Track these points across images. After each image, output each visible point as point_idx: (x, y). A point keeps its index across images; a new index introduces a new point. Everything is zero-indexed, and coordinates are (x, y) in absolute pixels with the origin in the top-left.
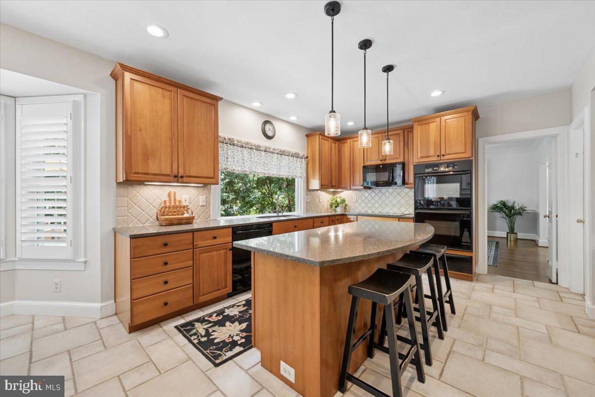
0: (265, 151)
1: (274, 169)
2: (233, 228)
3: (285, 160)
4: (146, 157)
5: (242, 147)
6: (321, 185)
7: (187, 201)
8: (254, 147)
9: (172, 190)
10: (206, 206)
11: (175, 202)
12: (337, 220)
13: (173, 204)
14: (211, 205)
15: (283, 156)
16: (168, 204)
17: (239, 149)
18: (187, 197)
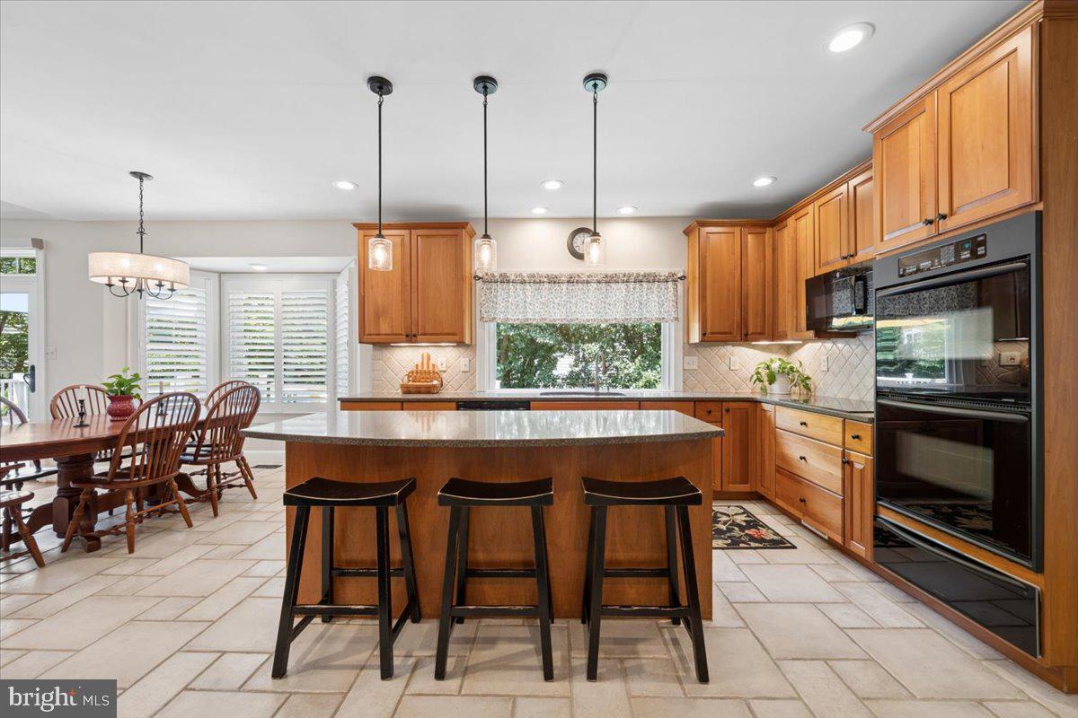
0: (568, 282)
1: (590, 311)
2: (457, 402)
3: (619, 290)
4: (377, 317)
5: (523, 282)
6: (704, 334)
7: (444, 366)
8: (545, 280)
9: (426, 351)
10: (471, 372)
11: (428, 367)
12: (728, 411)
13: (425, 368)
14: (477, 371)
15: (613, 285)
16: (420, 368)
17: (519, 286)
18: (444, 360)
